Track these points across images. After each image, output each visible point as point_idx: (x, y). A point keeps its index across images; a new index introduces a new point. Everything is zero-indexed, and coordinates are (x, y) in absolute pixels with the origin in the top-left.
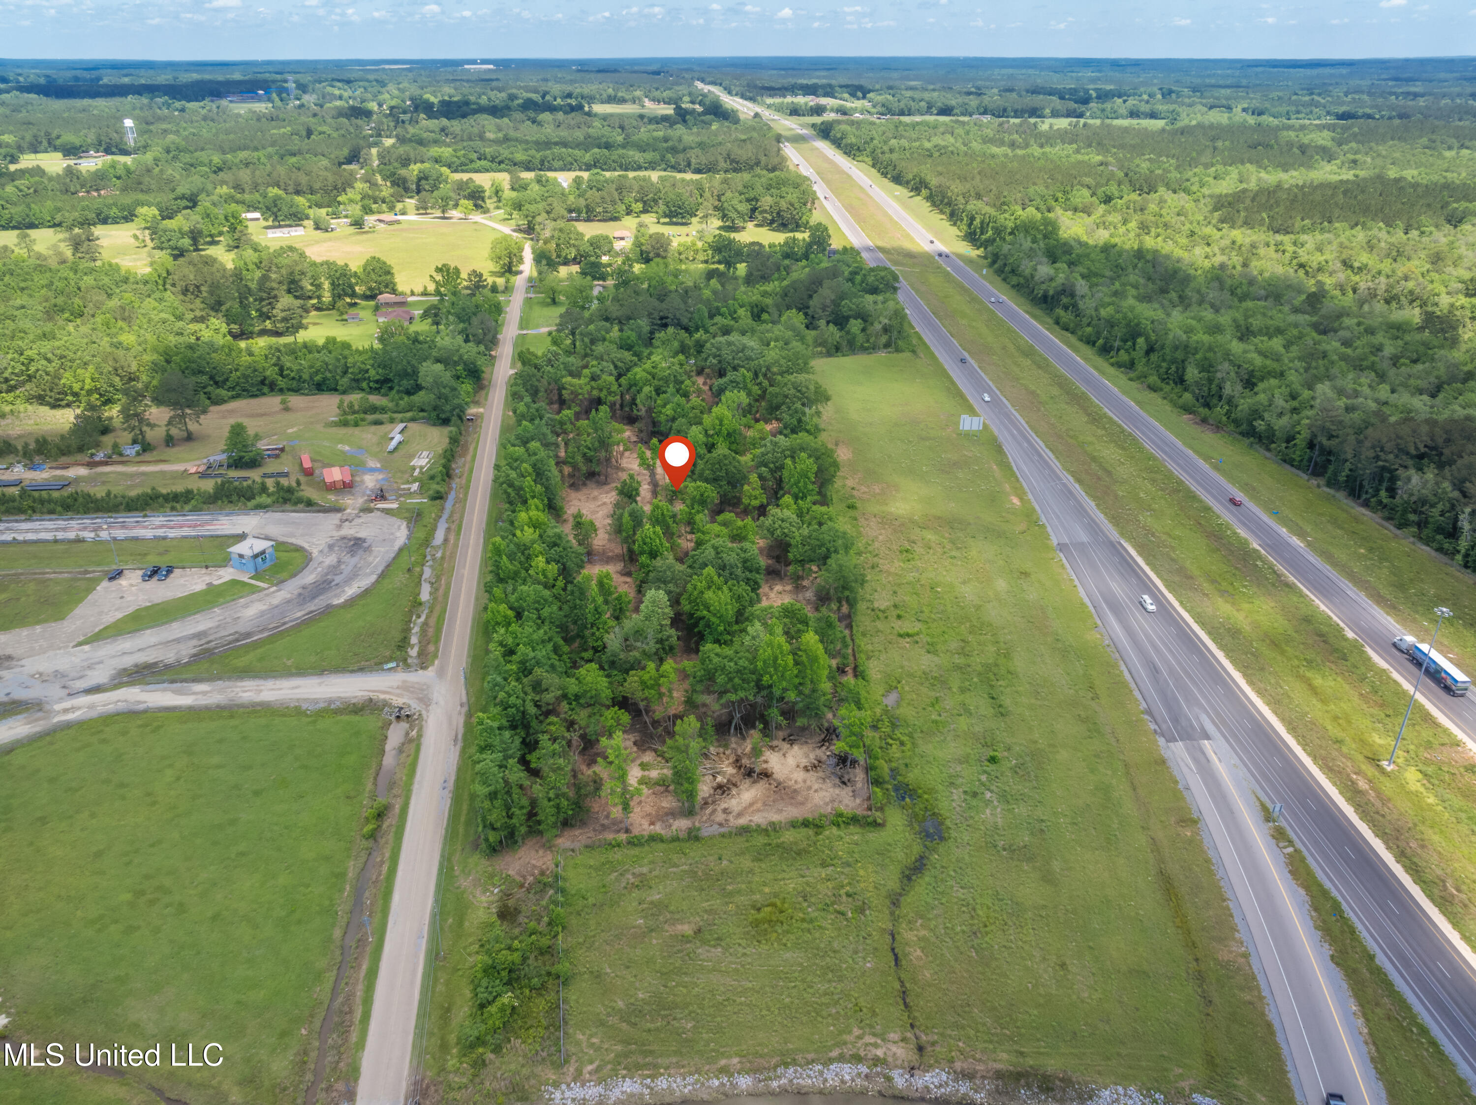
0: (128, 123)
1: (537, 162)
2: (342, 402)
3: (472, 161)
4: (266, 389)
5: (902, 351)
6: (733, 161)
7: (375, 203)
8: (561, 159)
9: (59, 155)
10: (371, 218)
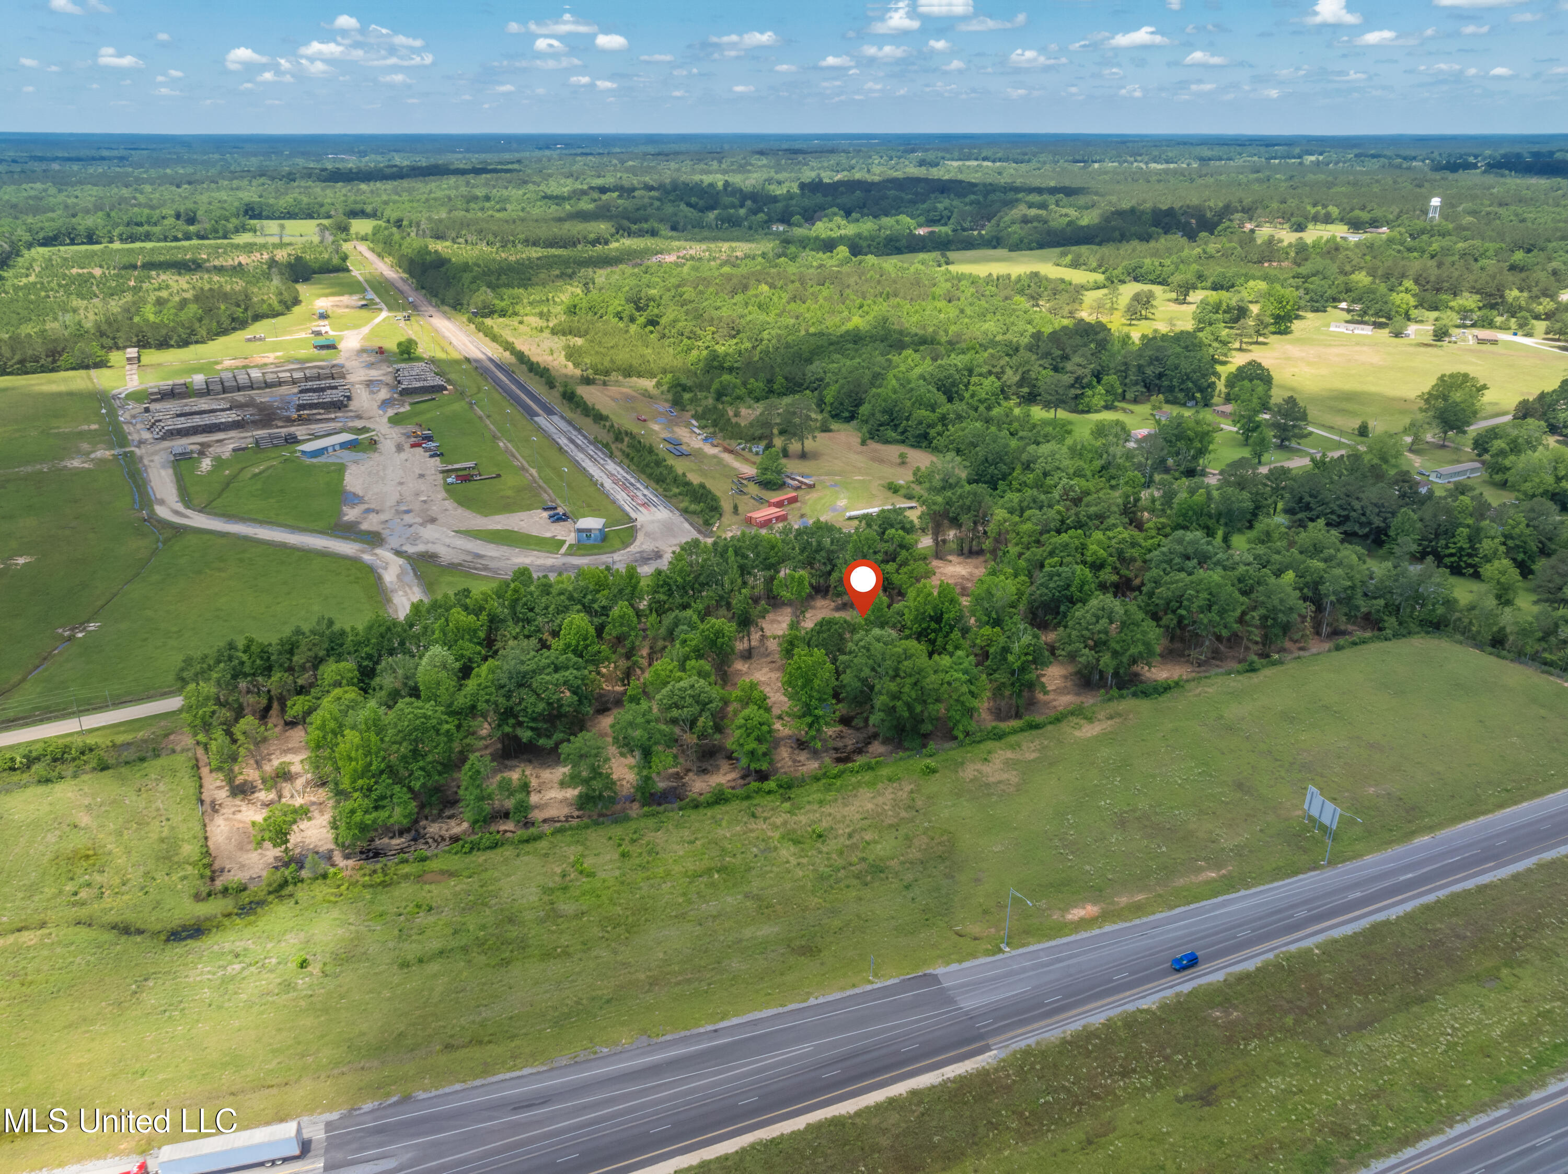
0: (1434, 202)
10: (1470, 334)
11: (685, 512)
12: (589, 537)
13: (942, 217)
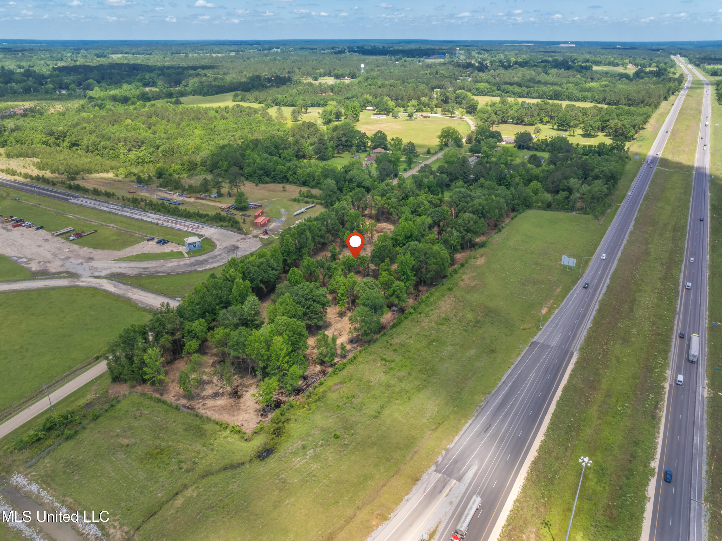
0: (363, 66)
1: (524, 93)
2: (301, 190)
3: (494, 91)
4: (285, 181)
5: (588, 214)
6: (629, 100)
7: (425, 107)
8: (538, 92)
9: (333, 78)
10: (419, 114)
11: (222, 226)
12: (195, 246)
13: (150, 83)
